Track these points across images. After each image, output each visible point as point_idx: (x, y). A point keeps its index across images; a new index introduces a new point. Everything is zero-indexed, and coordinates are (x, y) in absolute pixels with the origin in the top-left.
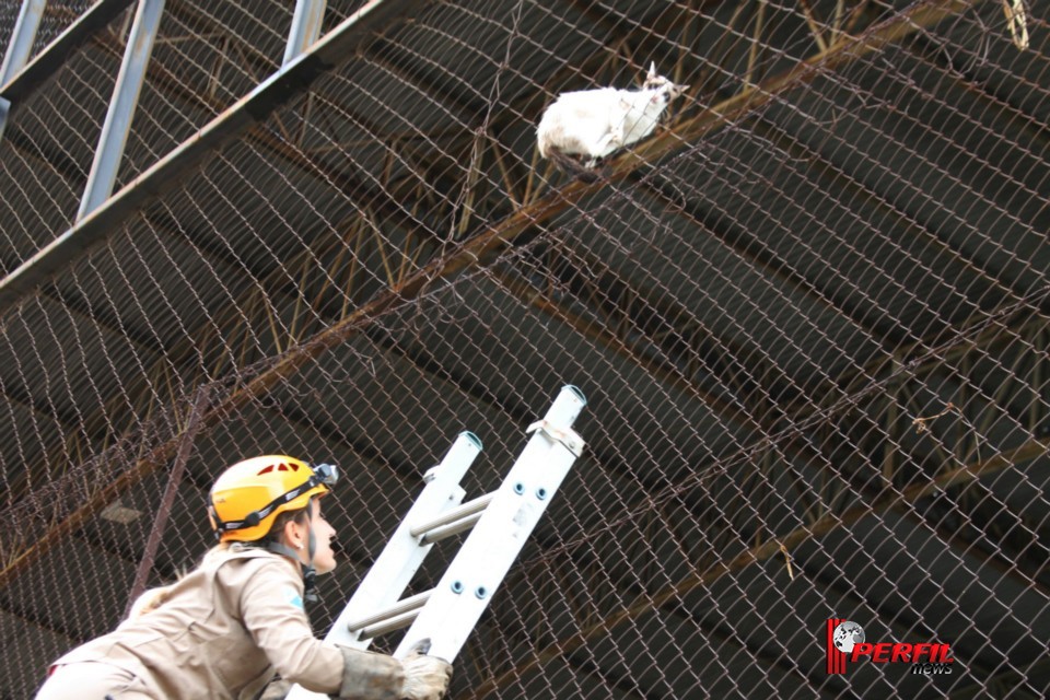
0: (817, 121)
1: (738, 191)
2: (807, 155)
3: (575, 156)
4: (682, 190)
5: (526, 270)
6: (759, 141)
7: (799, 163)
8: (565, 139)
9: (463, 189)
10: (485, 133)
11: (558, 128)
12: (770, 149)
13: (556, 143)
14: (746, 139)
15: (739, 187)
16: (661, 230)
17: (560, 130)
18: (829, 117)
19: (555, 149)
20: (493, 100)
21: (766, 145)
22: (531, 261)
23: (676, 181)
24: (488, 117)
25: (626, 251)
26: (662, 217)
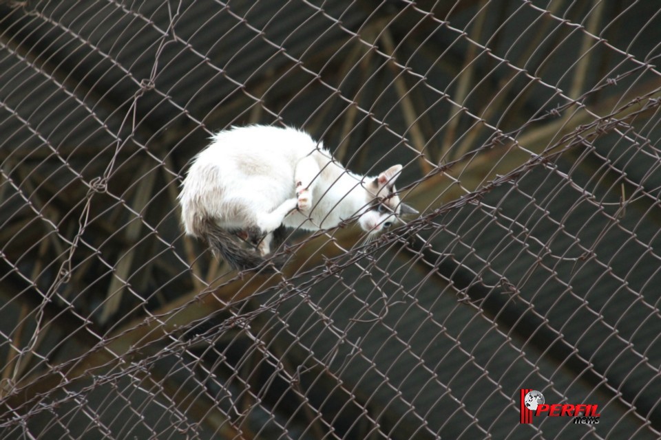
0: (597, 200)
1: (467, 297)
2: (576, 252)
3: (238, 233)
4: (384, 290)
5: (138, 398)
6: (507, 223)
7: (563, 262)
8: (225, 206)
9: (60, 272)
10: (105, 186)
11: (215, 189)
12: (522, 238)
13: (212, 212)
14: (490, 218)
15: (469, 292)
16: (345, 348)
17: (219, 191)
18: (615, 196)
19: (210, 222)
20: (123, 137)
21: (517, 230)
22: (147, 385)
23: (377, 275)
24: (113, 160)
25: (291, 379)
26: (349, 327)
